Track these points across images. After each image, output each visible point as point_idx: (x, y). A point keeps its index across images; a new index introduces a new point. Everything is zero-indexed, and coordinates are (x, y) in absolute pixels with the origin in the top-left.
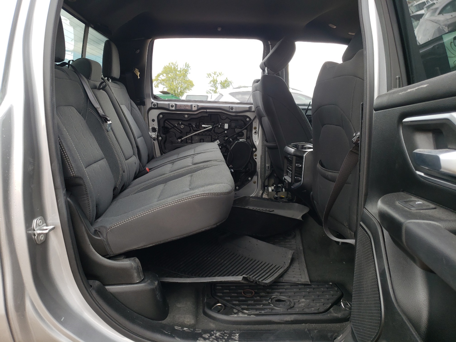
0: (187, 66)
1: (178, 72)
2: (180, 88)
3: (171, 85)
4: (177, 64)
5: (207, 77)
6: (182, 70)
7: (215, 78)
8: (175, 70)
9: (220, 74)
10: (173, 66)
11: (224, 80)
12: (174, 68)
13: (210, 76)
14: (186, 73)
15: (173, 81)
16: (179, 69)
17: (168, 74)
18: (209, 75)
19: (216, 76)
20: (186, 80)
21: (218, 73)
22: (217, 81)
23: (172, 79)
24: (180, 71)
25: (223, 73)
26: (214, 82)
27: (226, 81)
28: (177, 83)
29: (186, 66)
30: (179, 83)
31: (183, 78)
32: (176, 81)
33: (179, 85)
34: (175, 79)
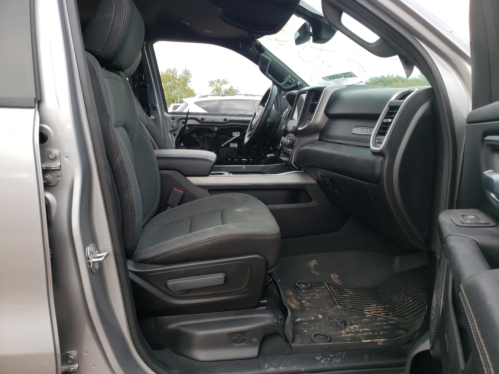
0: (187, 73)
1: (177, 80)
2: (179, 98)
3: (169, 96)
4: (175, 72)
5: (210, 86)
6: (182, 78)
7: (218, 86)
8: (174, 78)
9: (224, 82)
10: (171, 74)
11: (229, 88)
12: (173, 76)
13: (213, 85)
14: (186, 81)
15: (171, 91)
16: (178, 77)
17: (166, 83)
18: (212, 83)
19: (220, 84)
20: (187, 90)
21: (221, 80)
22: (221, 90)
23: (171, 88)
24: (180, 80)
25: (227, 81)
26: (217, 91)
27: (230, 90)
28: (176, 92)
29: (185, 73)
30: (179, 92)
31: (182, 87)
32: (175, 91)
33: (178, 94)
34: (174, 88)
